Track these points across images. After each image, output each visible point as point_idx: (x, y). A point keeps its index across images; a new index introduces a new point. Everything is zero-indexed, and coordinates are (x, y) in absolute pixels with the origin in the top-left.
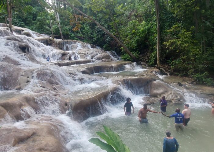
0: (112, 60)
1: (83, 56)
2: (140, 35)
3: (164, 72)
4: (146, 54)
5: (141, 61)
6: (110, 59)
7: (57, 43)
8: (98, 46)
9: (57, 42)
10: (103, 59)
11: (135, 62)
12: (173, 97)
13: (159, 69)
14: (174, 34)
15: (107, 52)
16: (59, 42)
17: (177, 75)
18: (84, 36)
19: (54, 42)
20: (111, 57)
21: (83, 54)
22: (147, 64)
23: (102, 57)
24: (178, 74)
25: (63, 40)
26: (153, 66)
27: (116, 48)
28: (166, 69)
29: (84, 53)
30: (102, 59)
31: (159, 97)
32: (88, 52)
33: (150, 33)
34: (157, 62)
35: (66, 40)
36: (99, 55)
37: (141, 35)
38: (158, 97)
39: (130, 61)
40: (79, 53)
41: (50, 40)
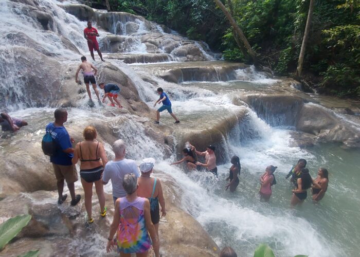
0: (204, 59)
1: (151, 46)
2: (260, 13)
3: (307, 86)
4: (269, 51)
5: (262, 63)
6: (200, 56)
7: (98, 18)
8: (174, 29)
9: (100, 15)
10: (190, 56)
11: (252, 65)
12: (347, 135)
13: (300, 81)
14: (327, 16)
15: (196, 42)
16: (104, 15)
17: (334, 94)
18: (146, 8)
19: (93, 14)
20: (202, 53)
21: (151, 42)
22: (273, 69)
23: (187, 52)
24: (336, 91)
25: (108, 11)
26: (286, 75)
27: (208, 35)
28: (310, 82)
29: (153, 40)
30: (188, 56)
31: (317, 133)
32: (161, 39)
33: (279, 11)
34: (298, 68)
35: (116, 13)
36: (180, 48)
37: (263, 13)
38: (315, 134)
39: (242, 62)
40: (144, 40)
41: (86, 10)
